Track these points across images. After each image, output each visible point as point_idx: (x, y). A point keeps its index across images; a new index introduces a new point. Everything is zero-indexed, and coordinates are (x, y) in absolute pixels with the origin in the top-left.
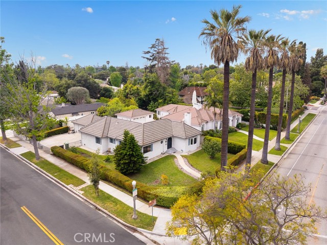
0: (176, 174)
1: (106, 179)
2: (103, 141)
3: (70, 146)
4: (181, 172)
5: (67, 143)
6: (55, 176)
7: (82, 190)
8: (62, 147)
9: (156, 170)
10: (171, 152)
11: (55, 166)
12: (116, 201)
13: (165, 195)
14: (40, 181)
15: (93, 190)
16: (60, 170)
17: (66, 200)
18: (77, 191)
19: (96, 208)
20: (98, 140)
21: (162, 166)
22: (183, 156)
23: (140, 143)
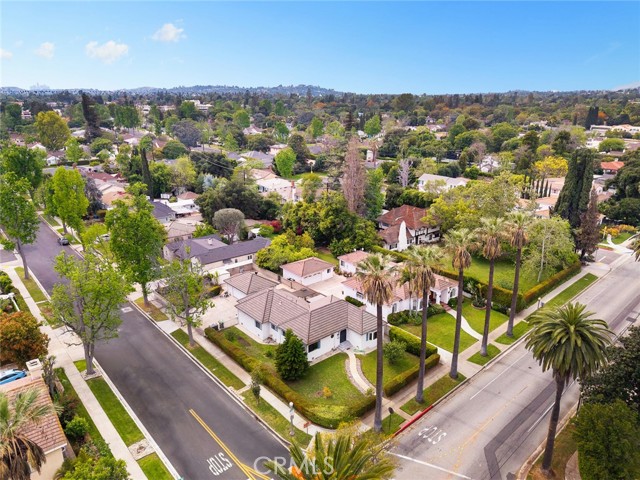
0: (342, 385)
1: (267, 384)
2: (264, 326)
3: (226, 326)
4: (349, 382)
5: (221, 321)
6: (214, 372)
7: (243, 394)
8: (216, 328)
9: (321, 375)
10: (343, 348)
11: (212, 357)
12: (276, 414)
13: (322, 415)
14: (200, 377)
15: (253, 397)
16: (218, 364)
17: (229, 406)
18: (238, 395)
19: (257, 418)
20: (258, 324)
21: (329, 370)
22: (357, 356)
23: (305, 341)
